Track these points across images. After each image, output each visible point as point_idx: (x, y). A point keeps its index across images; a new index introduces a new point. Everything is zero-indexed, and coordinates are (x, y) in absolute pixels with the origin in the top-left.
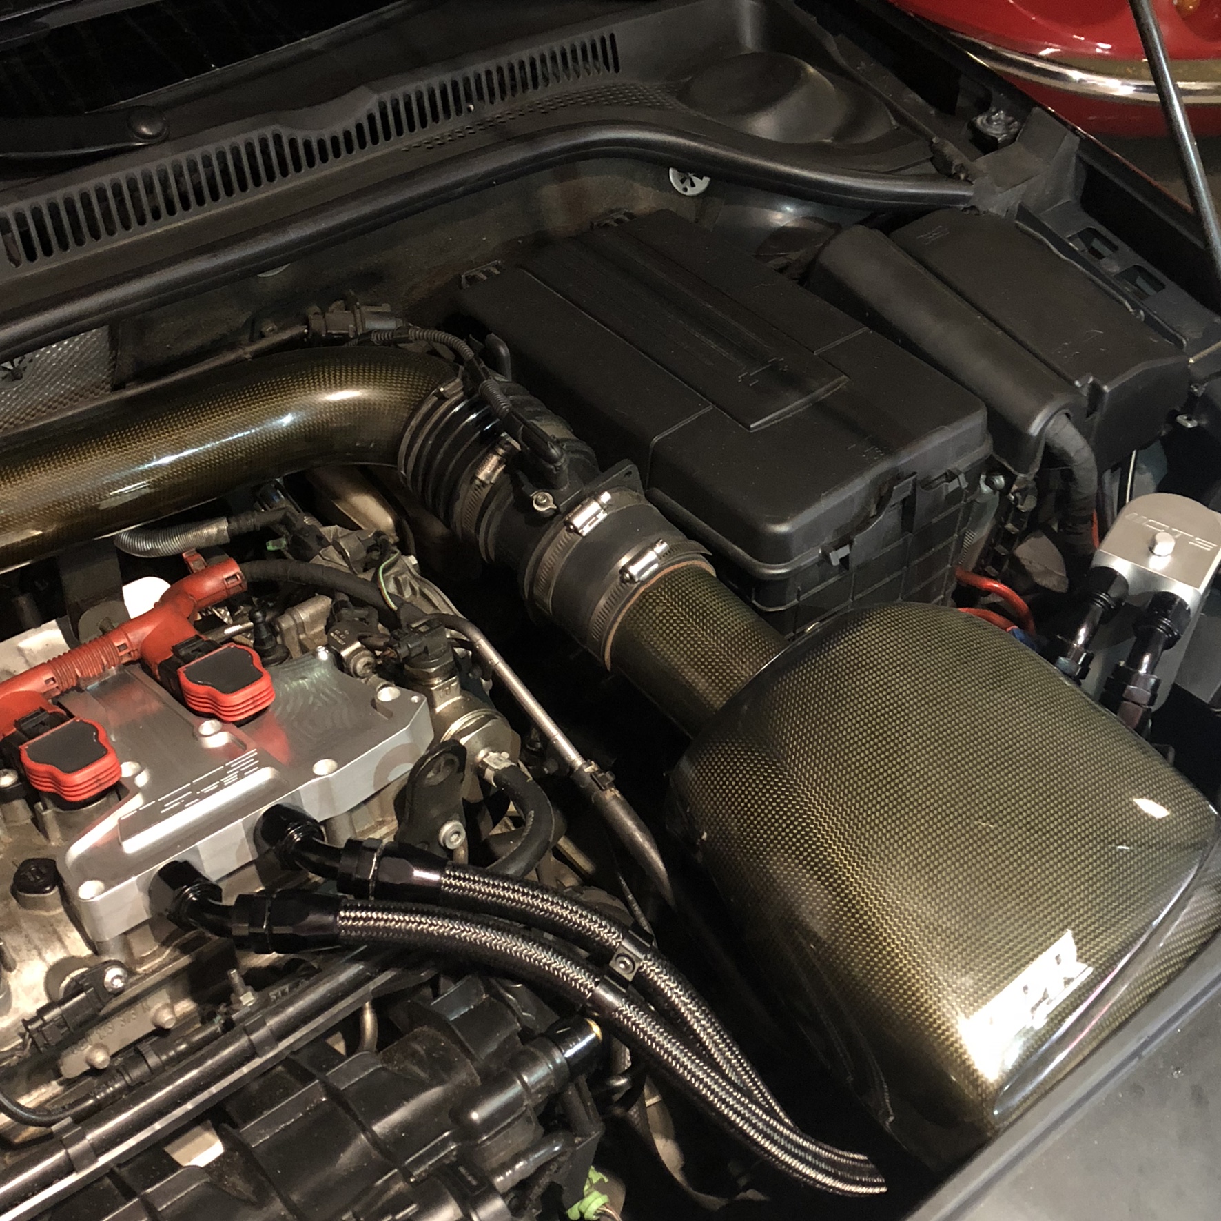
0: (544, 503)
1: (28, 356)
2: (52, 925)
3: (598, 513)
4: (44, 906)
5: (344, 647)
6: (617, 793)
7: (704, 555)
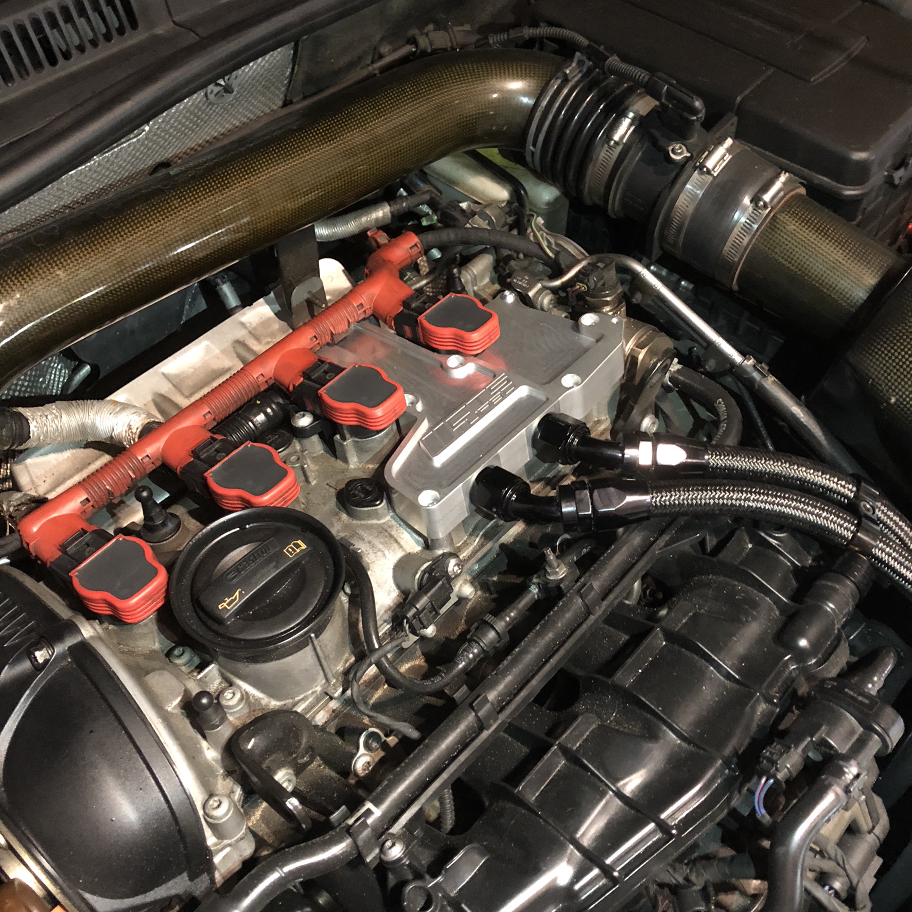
0: (679, 153)
1: (234, 73)
2: (386, 531)
3: (725, 155)
4: (377, 516)
5: (530, 289)
6: (773, 378)
7: (801, 183)
